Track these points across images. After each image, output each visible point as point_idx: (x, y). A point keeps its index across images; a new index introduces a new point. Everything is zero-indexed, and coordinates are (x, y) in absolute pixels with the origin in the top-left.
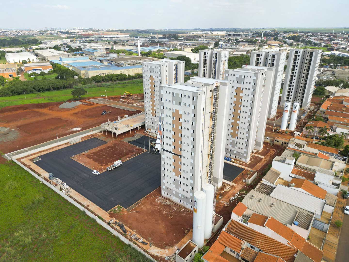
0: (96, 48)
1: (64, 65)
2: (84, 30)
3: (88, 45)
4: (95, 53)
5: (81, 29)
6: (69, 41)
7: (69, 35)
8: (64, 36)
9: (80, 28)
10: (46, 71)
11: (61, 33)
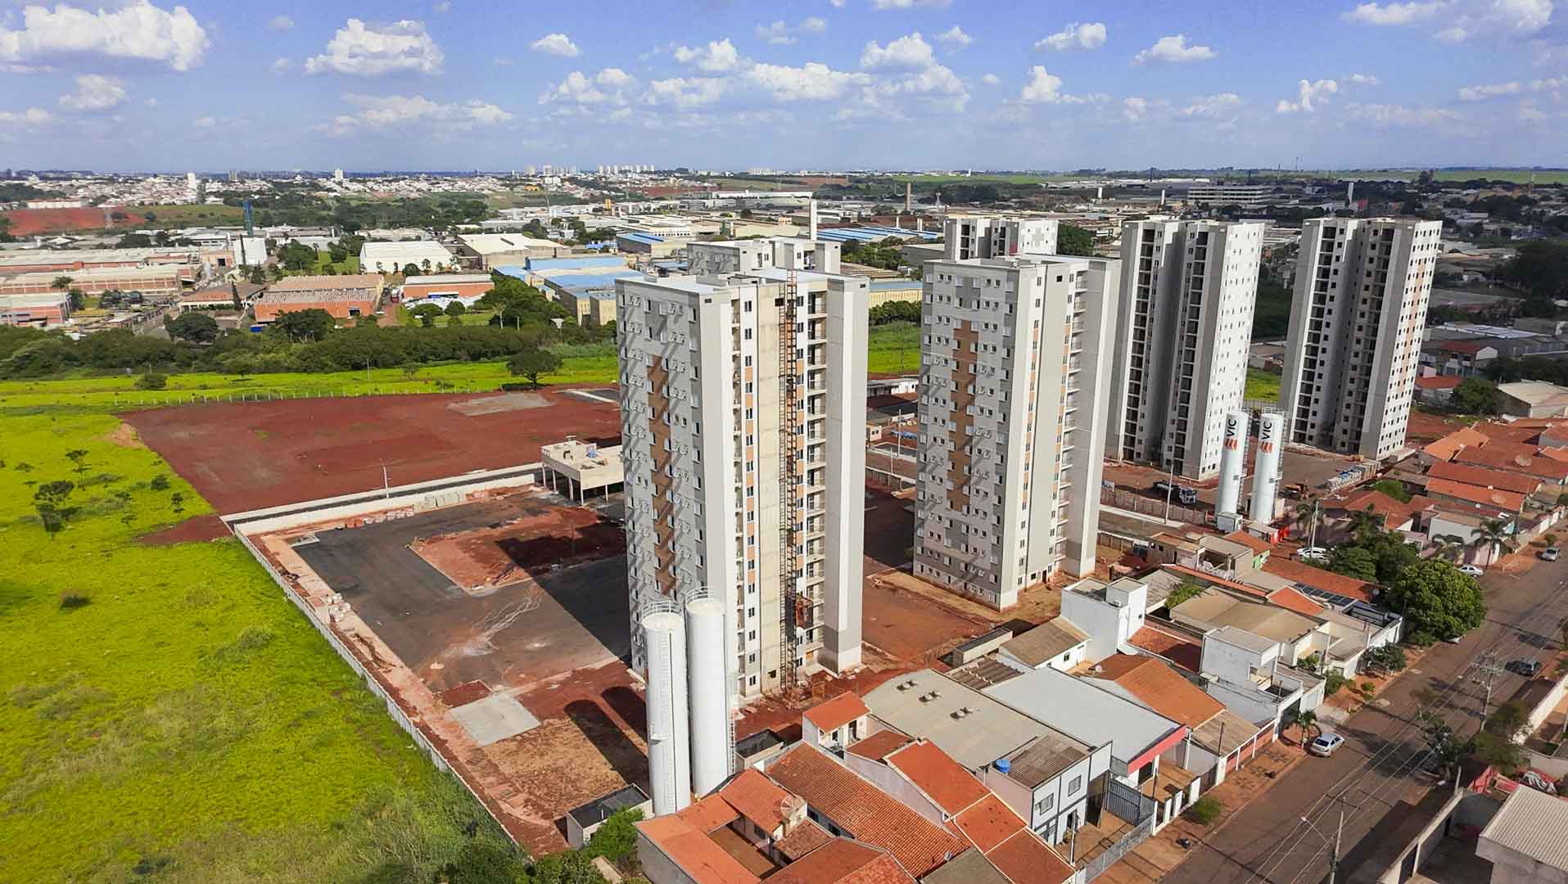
0: (665, 230)
1: (534, 285)
2: (655, 177)
3: (641, 222)
4: (655, 246)
5: (647, 172)
6: (591, 211)
7: (597, 193)
8: (580, 193)
9: (645, 169)
10: (468, 302)
11: (574, 186)
